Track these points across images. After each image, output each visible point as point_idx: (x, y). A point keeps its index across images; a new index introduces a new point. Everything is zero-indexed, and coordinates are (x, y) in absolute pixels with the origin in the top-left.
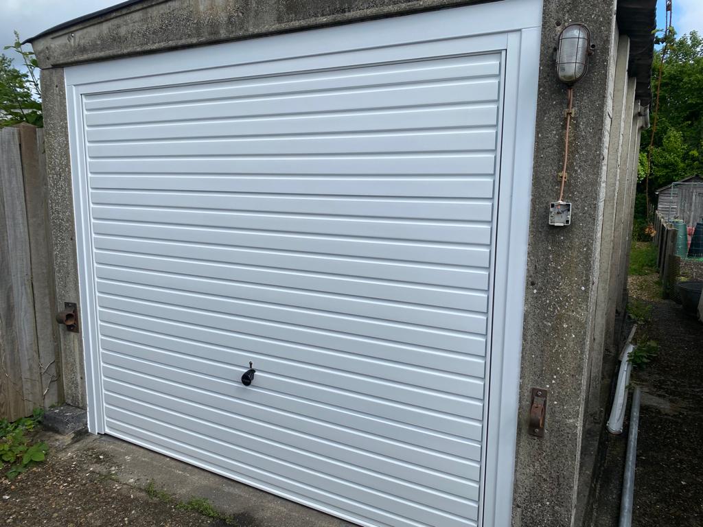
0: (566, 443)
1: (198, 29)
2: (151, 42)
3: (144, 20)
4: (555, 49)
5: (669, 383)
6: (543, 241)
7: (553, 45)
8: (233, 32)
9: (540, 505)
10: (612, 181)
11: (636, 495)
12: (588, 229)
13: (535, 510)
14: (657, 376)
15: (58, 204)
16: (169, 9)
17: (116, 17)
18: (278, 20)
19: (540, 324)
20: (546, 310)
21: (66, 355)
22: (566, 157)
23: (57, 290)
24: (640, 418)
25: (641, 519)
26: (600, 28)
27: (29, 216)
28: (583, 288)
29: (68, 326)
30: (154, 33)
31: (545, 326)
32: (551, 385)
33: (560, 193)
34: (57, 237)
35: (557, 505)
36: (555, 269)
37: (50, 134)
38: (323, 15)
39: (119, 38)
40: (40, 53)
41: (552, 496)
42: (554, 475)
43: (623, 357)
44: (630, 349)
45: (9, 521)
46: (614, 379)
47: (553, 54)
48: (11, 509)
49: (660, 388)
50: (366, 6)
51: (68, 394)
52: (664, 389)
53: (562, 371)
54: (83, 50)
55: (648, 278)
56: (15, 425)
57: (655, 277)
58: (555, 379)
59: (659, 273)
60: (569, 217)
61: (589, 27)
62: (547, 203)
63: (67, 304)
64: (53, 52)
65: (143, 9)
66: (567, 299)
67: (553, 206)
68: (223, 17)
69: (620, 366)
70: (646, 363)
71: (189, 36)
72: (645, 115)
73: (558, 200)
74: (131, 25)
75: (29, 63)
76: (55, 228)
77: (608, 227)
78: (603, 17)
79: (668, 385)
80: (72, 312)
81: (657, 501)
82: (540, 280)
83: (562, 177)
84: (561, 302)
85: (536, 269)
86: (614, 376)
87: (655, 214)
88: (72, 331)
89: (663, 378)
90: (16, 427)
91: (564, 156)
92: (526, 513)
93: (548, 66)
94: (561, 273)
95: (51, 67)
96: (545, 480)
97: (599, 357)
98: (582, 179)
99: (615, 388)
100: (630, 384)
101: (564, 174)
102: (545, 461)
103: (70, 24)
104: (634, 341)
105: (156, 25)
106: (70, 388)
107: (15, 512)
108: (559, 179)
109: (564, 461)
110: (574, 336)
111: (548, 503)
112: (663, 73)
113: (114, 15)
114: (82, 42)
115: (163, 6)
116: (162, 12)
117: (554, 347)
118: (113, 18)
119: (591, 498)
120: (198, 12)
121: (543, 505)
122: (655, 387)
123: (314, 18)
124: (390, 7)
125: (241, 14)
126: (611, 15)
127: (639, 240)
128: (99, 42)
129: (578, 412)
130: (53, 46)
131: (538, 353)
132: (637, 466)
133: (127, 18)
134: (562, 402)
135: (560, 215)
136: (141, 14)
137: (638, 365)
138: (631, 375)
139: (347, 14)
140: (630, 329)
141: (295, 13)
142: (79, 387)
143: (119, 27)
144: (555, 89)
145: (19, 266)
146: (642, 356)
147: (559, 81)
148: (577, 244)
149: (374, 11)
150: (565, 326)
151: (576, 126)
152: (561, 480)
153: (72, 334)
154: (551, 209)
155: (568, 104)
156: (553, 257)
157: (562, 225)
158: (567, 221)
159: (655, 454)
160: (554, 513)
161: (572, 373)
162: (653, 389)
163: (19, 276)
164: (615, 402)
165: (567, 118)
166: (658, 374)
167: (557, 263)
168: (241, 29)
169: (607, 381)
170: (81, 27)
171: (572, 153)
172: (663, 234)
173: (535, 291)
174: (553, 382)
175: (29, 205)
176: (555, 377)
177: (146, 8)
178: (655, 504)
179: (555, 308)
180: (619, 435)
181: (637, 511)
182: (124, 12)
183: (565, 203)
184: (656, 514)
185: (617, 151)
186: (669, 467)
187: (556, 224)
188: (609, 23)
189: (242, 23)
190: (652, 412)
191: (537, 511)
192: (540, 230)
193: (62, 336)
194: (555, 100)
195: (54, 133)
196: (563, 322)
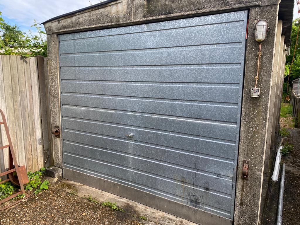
0: (257, 181)
1: (111, 20)
2: (92, 24)
3: (90, 16)
4: (254, 29)
5: (297, 162)
6: (248, 103)
7: (253, 27)
8: (125, 21)
9: (246, 206)
10: (275, 78)
11: (284, 205)
12: (266, 98)
13: (244, 208)
14: (292, 159)
15: (53, 87)
16: (100, 12)
17: (78, 15)
18: (143, 17)
19: (247, 135)
20: (250, 130)
21: (55, 147)
22: (258, 70)
23: (52, 121)
24: (285, 176)
25: (286, 215)
26: (272, 21)
27: (40, 92)
28: (264, 121)
29: (56, 135)
30: (93, 21)
31: (249, 136)
32: (251, 159)
33: (255, 84)
34: (52, 100)
35: (253, 206)
36: (253, 114)
37: (50, 60)
38: (162, 15)
39: (79, 22)
40: (47, 28)
41: (251, 202)
42: (252, 194)
43: (278, 151)
44: (281, 148)
45: (38, 209)
46: (274, 160)
47: (253, 31)
48: (38, 205)
49: (294, 164)
50: (179, 11)
51: (55, 162)
52: (295, 164)
53: (255, 154)
54: (64, 27)
55: (288, 119)
56: (35, 174)
57: (292, 118)
58: (252, 157)
59: (293, 116)
60: (259, 94)
61: (268, 20)
62: (250, 88)
63: (56, 127)
64: (52, 28)
65: (89, 11)
66: (258, 125)
67: (252, 89)
68: (122, 15)
69: (276, 155)
70: (288, 154)
71: (107, 22)
72: (288, 50)
73: (255, 87)
74: (84, 18)
75: (39, 32)
76: (51, 97)
77: (273, 97)
78: (273, 17)
79: (297, 163)
80: (58, 130)
81: (292, 208)
82: (247, 118)
83: (256, 78)
84: (255, 126)
85: (245, 114)
86: (274, 158)
87: (291, 91)
88: (57, 137)
89: (295, 160)
90: (35, 175)
91: (257, 70)
92: (240, 209)
93: (251, 35)
94: (256, 115)
95: (51, 34)
96: (248, 196)
97: (269, 150)
98: (264, 79)
99: (275, 163)
100: (281, 162)
101: (257, 77)
102: (248, 189)
103: (59, 17)
104: (283, 145)
105: (94, 18)
106: (56, 160)
107: (39, 206)
108: (255, 79)
109: (256, 188)
110: (260, 140)
111: (249, 205)
112: (295, 31)
113: (77, 14)
114: (64, 24)
115: (97, 10)
116: (97, 13)
117: (252, 144)
118: (77, 15)
119: (266, 206)
120: (111, 13)
121: (247, 206)
122: (291, 163)
123: (158, 16)
124: (189, 12)
125: (128, 14)
126: (276, 16)
127: (284, 102)
128: (71, 24)
129: (261, 169)
130: (52, 25)
131: (246, 146)
132: (284, 194)
133: (83, 15)
134: (255, 165)
135: (255, 93)
136: (88, 14)
137: (284, 154)
138: (281, 158)
139: (171, 15)
140: (281, 140)
141: (150, 14)
142: (60, 159)
143: (79, 18)
144: (254, 44)
145: (37, 111)
146: (286, 151)
147: (256, 41)
148: (262, 104)
149: (182, 13)
150: (257, 136)
151: (262, 59)
152: (255, 196)
153: (57, 138)
154: (252, 91)
155: (259, 50)
156: (252, 109)
157: (256, 97)
158: (258, 95)
159: (291, 190)
160: (252, 209)
161: (259, 154)
162: (290, 164)
163: (37, 115)
164: (275, 169)
165: (258, 56)
166: (293, 158)
167: (254, 111)
168: (128, 20)
169: (271, 160)
170: (64, 18)
171: (260, 69)
172: (295, 100)
173: (245, 122)
174: (252, 158)
175: (40, 88)
176: (253, 156)
177: (90, 11)
178: (291, 209)
179: (253, 129)
180: (277, 182)
181: (284, 211)
182: (81, 13)
183: (257, 88)
184: (292, 212)
185: (277, 67)
186: (297, 195)
187: (254, 97)
188: (276, 19)
189: (129, 17)
190: (290, 173)
191: (245, 208)
192: (247, 99)
193: (53, 139)
194: (254, 49)
195: (52, 59)
196: (256, 134)
